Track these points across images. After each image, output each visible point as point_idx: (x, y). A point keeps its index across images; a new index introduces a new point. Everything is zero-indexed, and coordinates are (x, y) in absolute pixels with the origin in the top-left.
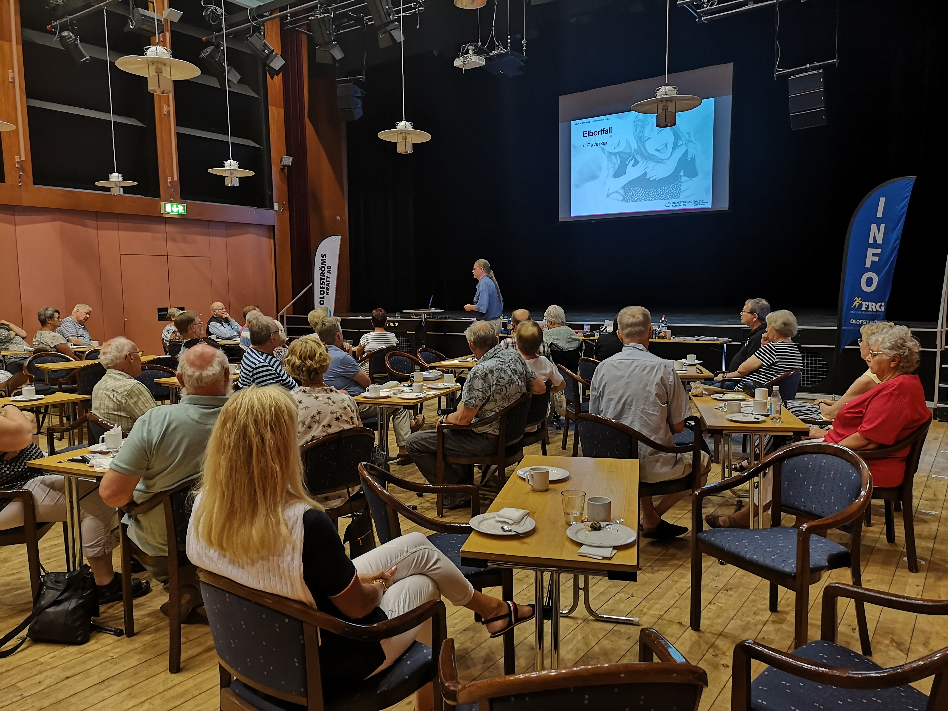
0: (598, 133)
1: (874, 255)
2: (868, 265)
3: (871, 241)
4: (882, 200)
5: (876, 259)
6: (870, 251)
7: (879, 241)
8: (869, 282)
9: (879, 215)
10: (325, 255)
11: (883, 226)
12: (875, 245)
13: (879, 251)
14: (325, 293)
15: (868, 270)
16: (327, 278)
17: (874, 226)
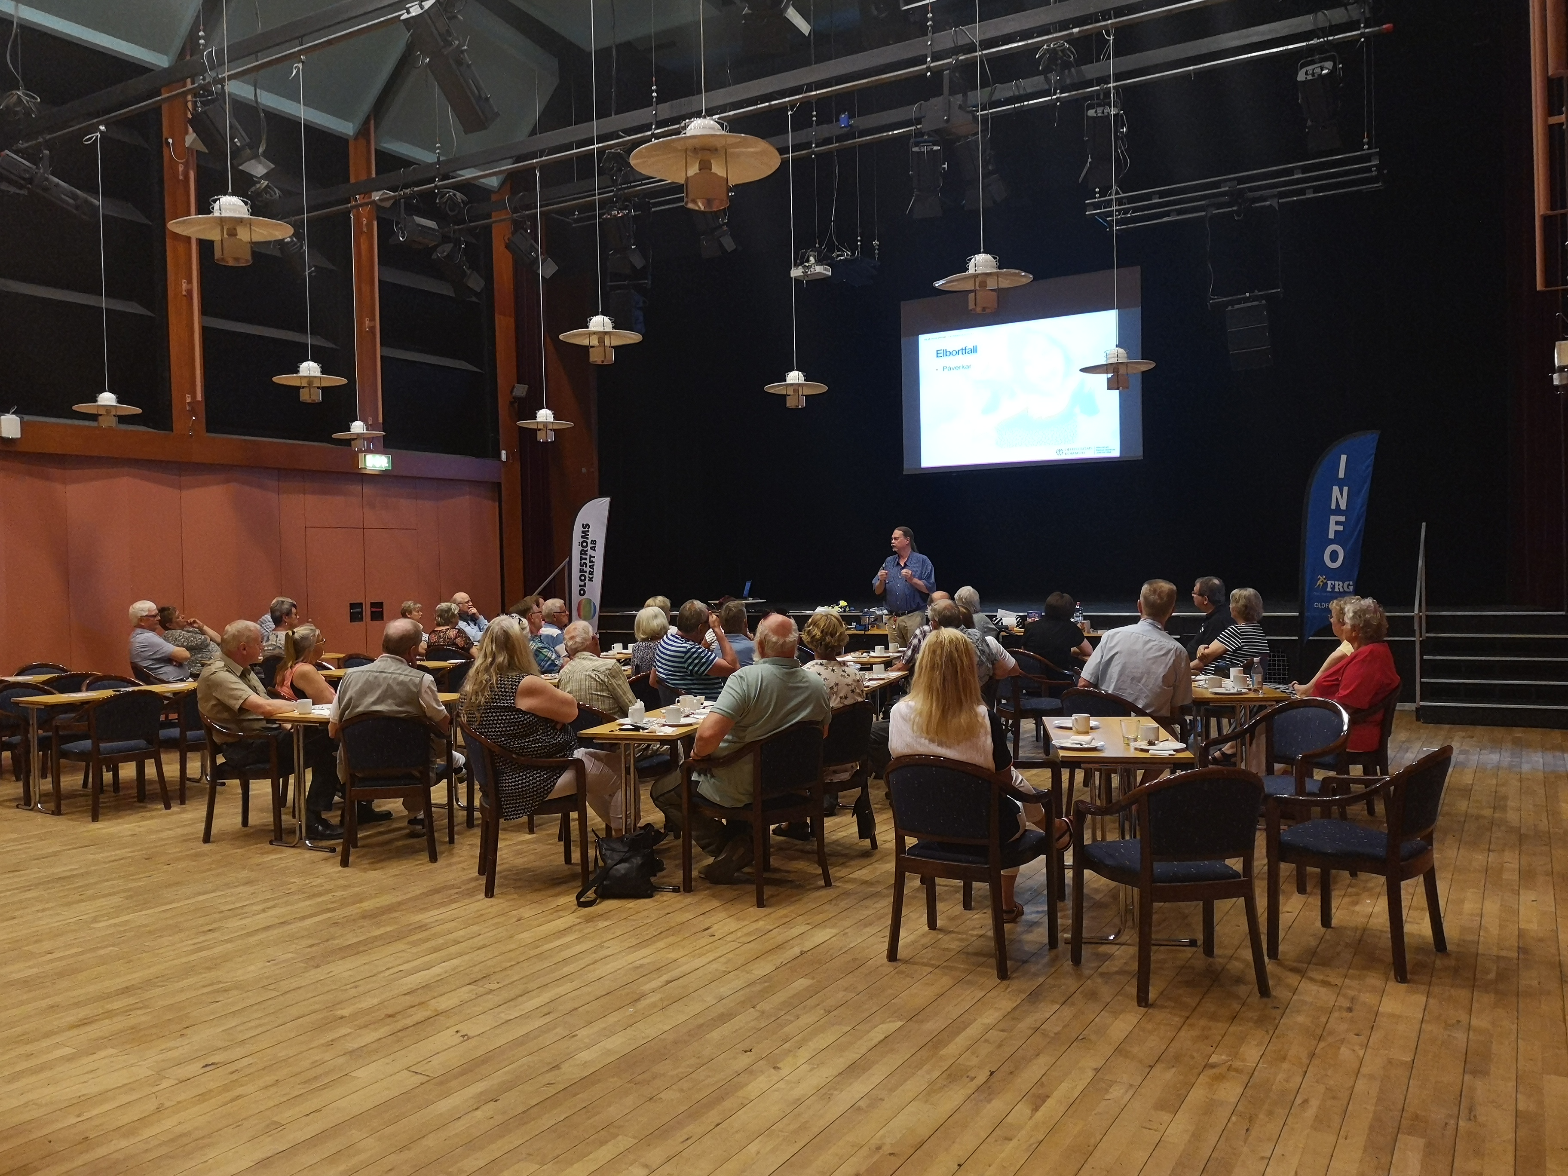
0: (958, 353)
1: (1337, 523)
2: (1331, 536)
3: (1333, 507)
4: (1344, 458)
5: (1340, 528)
6: (1333, 519)
7: (1343, 507)
8: (1334, 556)
9: (1341, 475)
10: (588, 525)
11: (1346, 489)
12: (1338, 511)
13: (1342, 519)
14: (587, 578)
15: (1332, 542)
16: (591, 556)
17: (1336, 489)
